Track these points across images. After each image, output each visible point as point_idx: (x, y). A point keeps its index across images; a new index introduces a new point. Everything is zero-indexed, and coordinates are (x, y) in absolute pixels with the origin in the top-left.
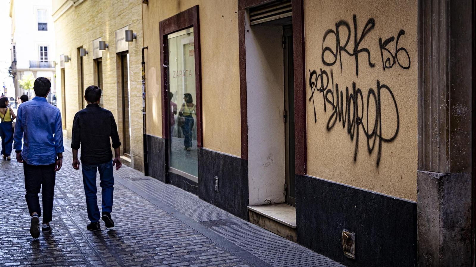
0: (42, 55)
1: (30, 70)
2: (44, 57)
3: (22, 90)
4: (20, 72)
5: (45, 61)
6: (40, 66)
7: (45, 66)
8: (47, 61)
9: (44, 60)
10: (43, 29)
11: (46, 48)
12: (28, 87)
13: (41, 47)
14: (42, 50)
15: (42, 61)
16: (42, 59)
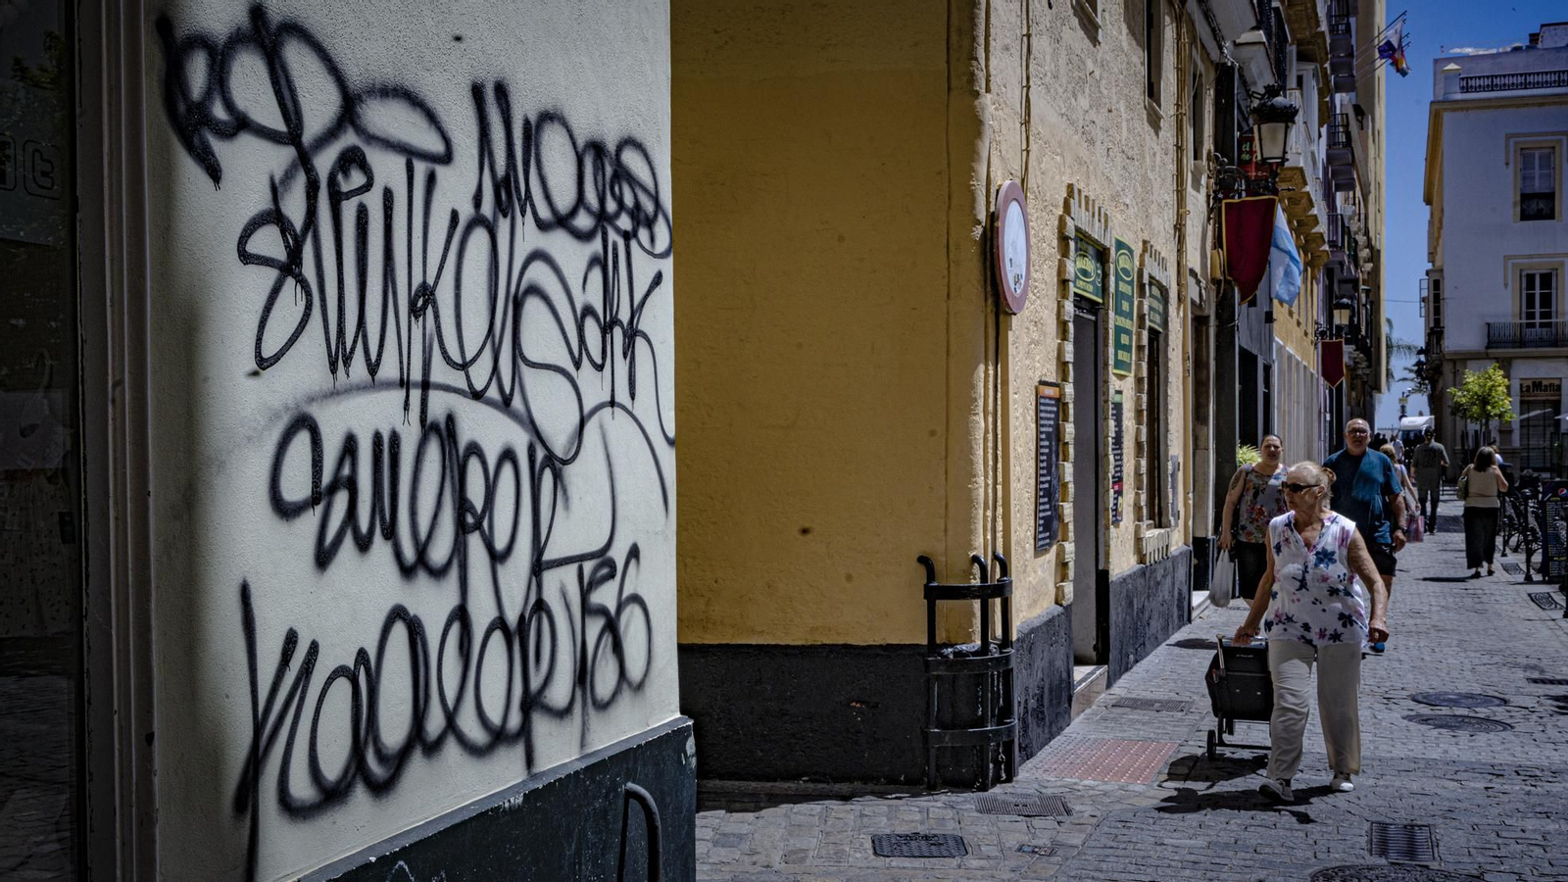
0: (1530, 302)
1: (1487, 357)
2: (1538, 310)
3: (1460, 423)
4: (1454, 362)
5: (1542, 325)
6: (1522, 343)
7: (1541, 342)
8: (1549, 325)
9: (1537, 320)
10: (1540, 216)
11: (1547, 280)
12: (1484, 409)
13: (1531, 278)
14: (1531, 284)
15: (1533, 325)
16: (1531, 316)
